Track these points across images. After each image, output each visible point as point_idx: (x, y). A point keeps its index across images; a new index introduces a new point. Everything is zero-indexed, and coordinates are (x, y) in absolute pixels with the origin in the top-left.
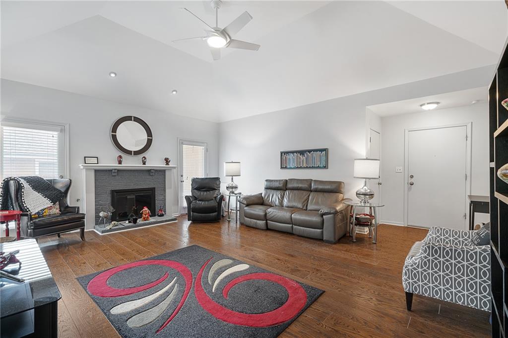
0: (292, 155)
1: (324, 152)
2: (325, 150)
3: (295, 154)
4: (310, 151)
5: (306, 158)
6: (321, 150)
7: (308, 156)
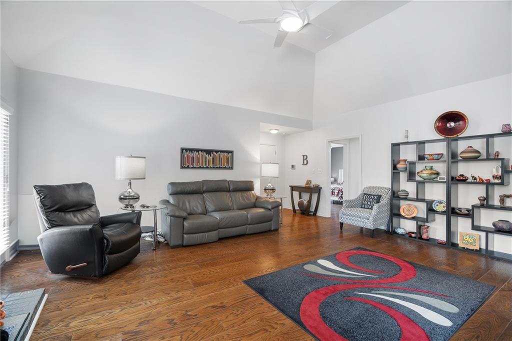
0: (197, 153)
1: (230, 154)
2: (232, 152)
3: (200, 153)
4: (217, 151)
5: (213, 159)
6: (228, 152)
7: (214, 156)
